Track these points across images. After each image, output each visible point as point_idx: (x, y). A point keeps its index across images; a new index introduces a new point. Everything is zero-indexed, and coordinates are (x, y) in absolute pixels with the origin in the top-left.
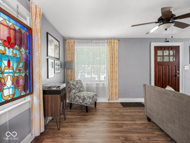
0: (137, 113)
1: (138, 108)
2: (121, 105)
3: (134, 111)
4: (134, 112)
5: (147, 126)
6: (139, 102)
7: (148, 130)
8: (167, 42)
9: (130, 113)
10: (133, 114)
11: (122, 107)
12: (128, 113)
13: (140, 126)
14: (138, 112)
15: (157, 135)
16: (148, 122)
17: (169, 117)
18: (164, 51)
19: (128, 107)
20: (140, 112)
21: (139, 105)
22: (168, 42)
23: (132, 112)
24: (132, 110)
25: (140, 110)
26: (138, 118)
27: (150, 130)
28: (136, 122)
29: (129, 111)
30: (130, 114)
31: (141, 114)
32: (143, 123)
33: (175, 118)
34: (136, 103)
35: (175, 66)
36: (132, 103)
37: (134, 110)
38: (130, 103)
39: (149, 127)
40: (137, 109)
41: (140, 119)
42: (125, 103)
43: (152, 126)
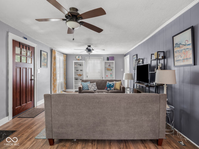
8: (25, 39)
18: (22, 49)
22: (27, 39)
33: (107, 117)
43: (63, 147)
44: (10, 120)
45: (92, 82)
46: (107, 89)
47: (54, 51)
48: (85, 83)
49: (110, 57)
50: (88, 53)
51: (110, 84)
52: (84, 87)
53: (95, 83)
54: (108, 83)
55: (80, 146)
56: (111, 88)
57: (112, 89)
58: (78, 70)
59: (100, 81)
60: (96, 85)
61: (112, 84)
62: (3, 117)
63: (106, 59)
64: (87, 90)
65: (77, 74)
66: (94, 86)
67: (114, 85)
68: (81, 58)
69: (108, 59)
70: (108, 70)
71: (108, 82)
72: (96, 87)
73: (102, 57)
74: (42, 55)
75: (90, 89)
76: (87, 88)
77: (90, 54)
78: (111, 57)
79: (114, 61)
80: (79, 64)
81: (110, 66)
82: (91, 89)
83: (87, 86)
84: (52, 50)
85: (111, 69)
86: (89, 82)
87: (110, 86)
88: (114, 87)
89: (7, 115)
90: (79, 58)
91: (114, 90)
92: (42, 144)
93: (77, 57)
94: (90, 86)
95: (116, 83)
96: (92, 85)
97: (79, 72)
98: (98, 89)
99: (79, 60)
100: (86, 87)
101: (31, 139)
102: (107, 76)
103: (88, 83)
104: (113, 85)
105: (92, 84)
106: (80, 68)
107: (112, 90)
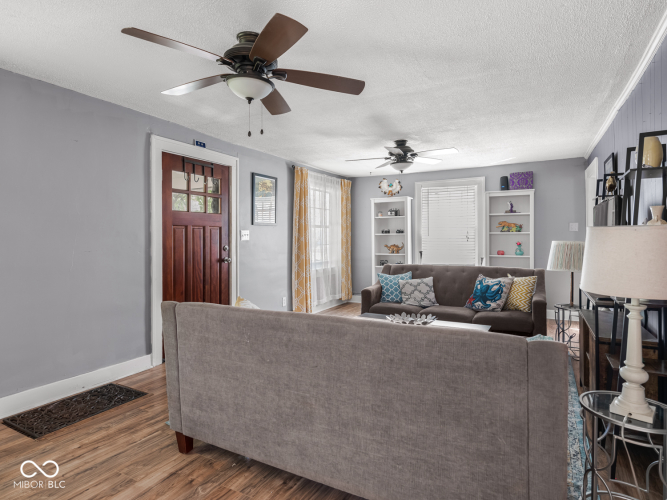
0: (122, 440)
1: (113, 412)
2: (17, 433)
3: (103, 433)
4: (103, 439)
5: (190, 478)
6: (105, 387)
7: (204, 490)
8: (200, 145)
9: (88, 457)
10: (104, 453)
11: (26, 439)
12: (76, 462)
13: (163, 493)
14: (121, 431)
15: (242, 491)
16: (184, 456)
17: (291, 408)
18: (192, 175)
19: (65, 430)
20: (131, 429)
21: (110, 399)
22: (204, 146)
23: (94, 447)
24: (89, 434)
25: (125, 418)
26: (137, 463)
27: (210, 487)
28: (138, 485)
29: (76, 446)
30: (91, 459)
31: (139, 436)
32: (172, 475)
33: (313, 402)
34: (90, 392)
35: (220, 228)
36: (71, 398)
37: (101, 429)
38: (65, 403)
39: (200, 480)
40: (111, 422)
41: (148, 462)
42: (35, 411)
43: (205, 465)
44: (155, 365)
45: (418, 272)
46: (472, 305)
47: (301, 171)
48: (392, 277)
49: (512, 175)
50: (397, 168)
51: (488, 287)
52: (387, 290)
53: (429, 280)
54: (481, 282)
55: (246, 478)
56: (488, 303)
57: (493, 305)
58: (389, 232)
59: (449, 273)
60: (434, 286)
61: (496, 287)
62: (138, 355)
63: (497, 183)
64: (397, 302)
65: (386, 246)
66: (425, 289)
67: (504, 289)
68: (398, 188)
69: (505, 184)
70: (506, 227)
71: (481, 277)
72: (432, 296)
73: (483, 179)
74: (256, 186)
75: (407, 299)
76: (397, 296)
77: (406, 171)
78: (518, 175)
79: (530, 192)
80: (394, 208)
81: (511, 211)
82: (411, 302)
83: (396, 290)
84: (292, 170)
85: (519, 223)
86: (409, 274)
87: (486, 295)
88: (503, 300)
89: (149, 350)
90: (390, 189)
91: (503, 309)
92: (167, 443)
93: (385, 186)
94: (408, 289)
95: (512, 284)
96: (415, 286)
97: (394, 239)
98: (440, 300)
99: (391, 194)
100: (392, 293)
101: (157, 422)
102: (499, 253)
103: (402, 279)
104: (499, 292)
105: (416, 281)
106: (394, 223)
107: (493, 310)
